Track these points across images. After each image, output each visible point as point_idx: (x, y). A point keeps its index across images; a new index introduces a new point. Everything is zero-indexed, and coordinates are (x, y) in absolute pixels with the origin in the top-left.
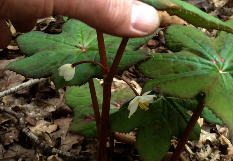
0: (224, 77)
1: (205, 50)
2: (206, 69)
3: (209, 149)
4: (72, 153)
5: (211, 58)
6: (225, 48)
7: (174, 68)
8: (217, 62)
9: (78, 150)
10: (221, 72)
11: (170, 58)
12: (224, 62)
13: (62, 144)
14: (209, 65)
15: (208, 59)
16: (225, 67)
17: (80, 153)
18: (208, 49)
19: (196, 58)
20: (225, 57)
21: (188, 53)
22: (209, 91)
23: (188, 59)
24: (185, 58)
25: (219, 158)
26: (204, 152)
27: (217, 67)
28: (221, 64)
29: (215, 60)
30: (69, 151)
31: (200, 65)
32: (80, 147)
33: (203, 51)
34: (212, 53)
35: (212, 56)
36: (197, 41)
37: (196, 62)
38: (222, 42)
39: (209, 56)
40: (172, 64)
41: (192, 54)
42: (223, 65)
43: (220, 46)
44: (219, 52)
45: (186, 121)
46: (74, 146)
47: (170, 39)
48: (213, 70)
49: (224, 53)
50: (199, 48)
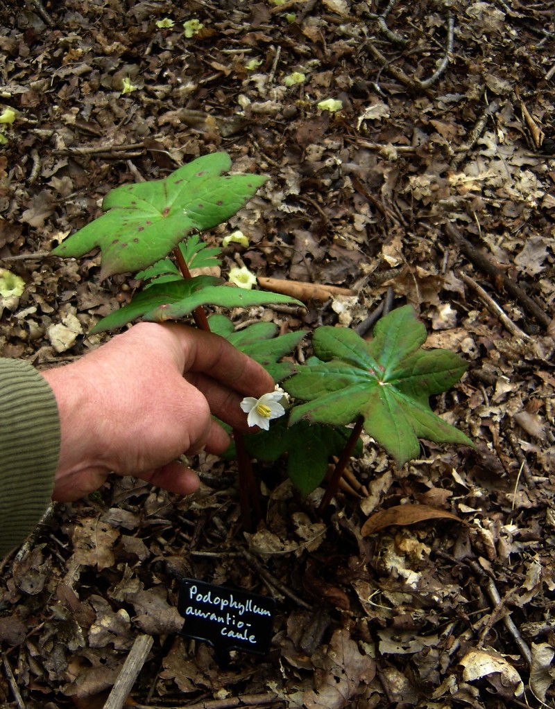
0: (385, 389)
1: (361, 357)
2: (364, 382)
3: (374, 453)
4: (213, 475)
5: (368, 367)
6: (384, 353)
7: (325, 384)
8: (376, 373)
9: (221, 470)
10: (381, 384)
11: (320, 371)
12: (384, 371)
13: (200, 462)
14: (367, 376)
15: (364, 369)
16: (386, 377)
17: (223, 473)
18: (364, 355)
19: (350, 369)
20: (384, 365)
21: (340, 363)
22: (367, 413)
23: (341, 372)
24: (337, 370)
25: (386, 465)
26: (368, 457)
27: (377, 378)
28: (381, 373)
29: (374, 370)
30: (209, 471)
31: (355, 378)
32: (222, 466)
33: (359, 360)
34: (368, 361)
35: (369, 365)
36: (350, 346)
37: (351, 374)
38: (380, 344)
39: (365, 365)
40: (322, 380)
41: (345, 364)
42: (384, 374)
43: (378, 350)
44: (377, 359)
45: (345, 438)
46: (216, 465)
47: (318, 345)
48: (371, 382)
49: (383, 360)
50: (353, 356)
